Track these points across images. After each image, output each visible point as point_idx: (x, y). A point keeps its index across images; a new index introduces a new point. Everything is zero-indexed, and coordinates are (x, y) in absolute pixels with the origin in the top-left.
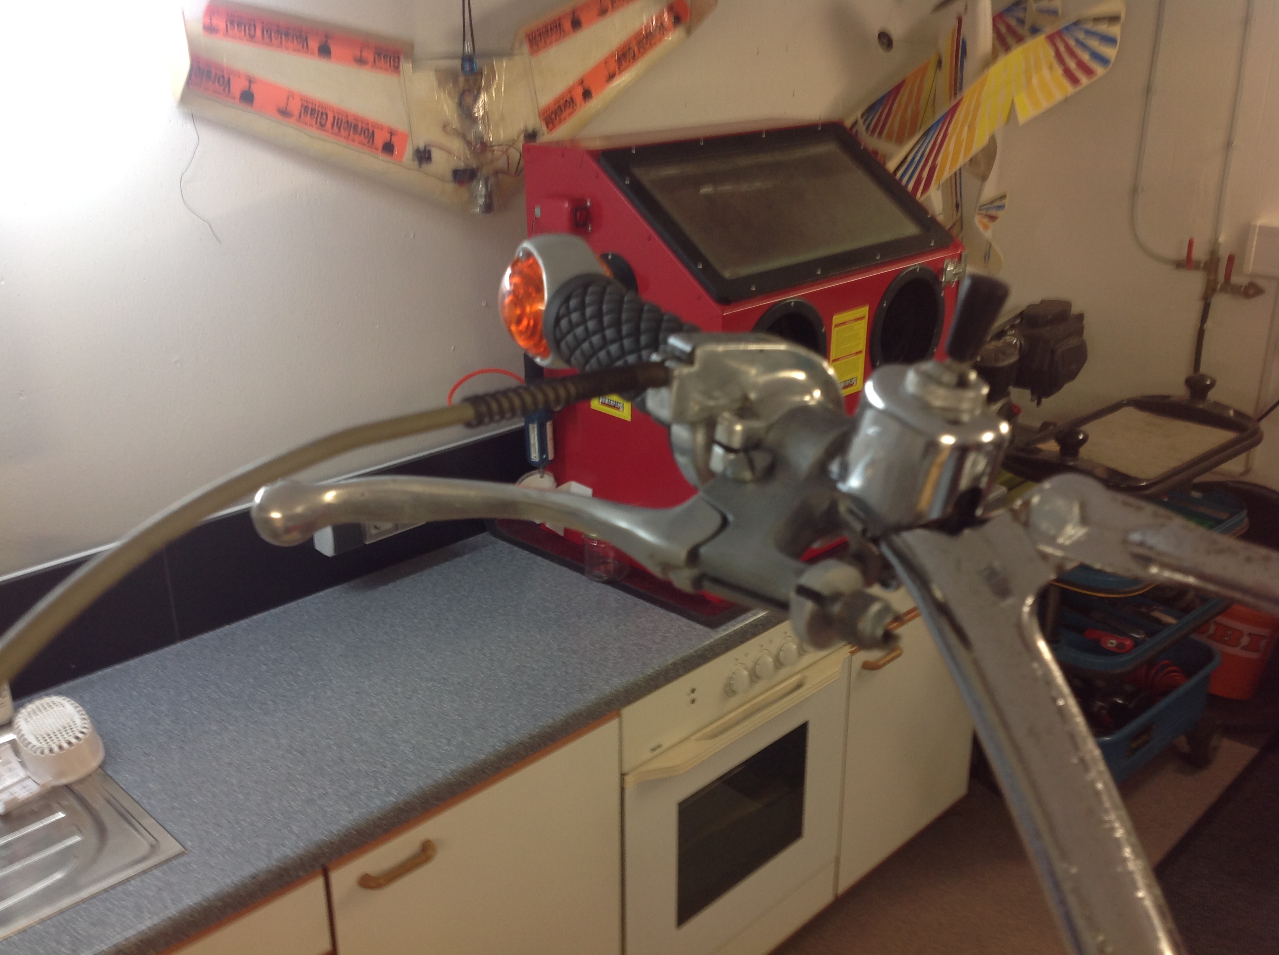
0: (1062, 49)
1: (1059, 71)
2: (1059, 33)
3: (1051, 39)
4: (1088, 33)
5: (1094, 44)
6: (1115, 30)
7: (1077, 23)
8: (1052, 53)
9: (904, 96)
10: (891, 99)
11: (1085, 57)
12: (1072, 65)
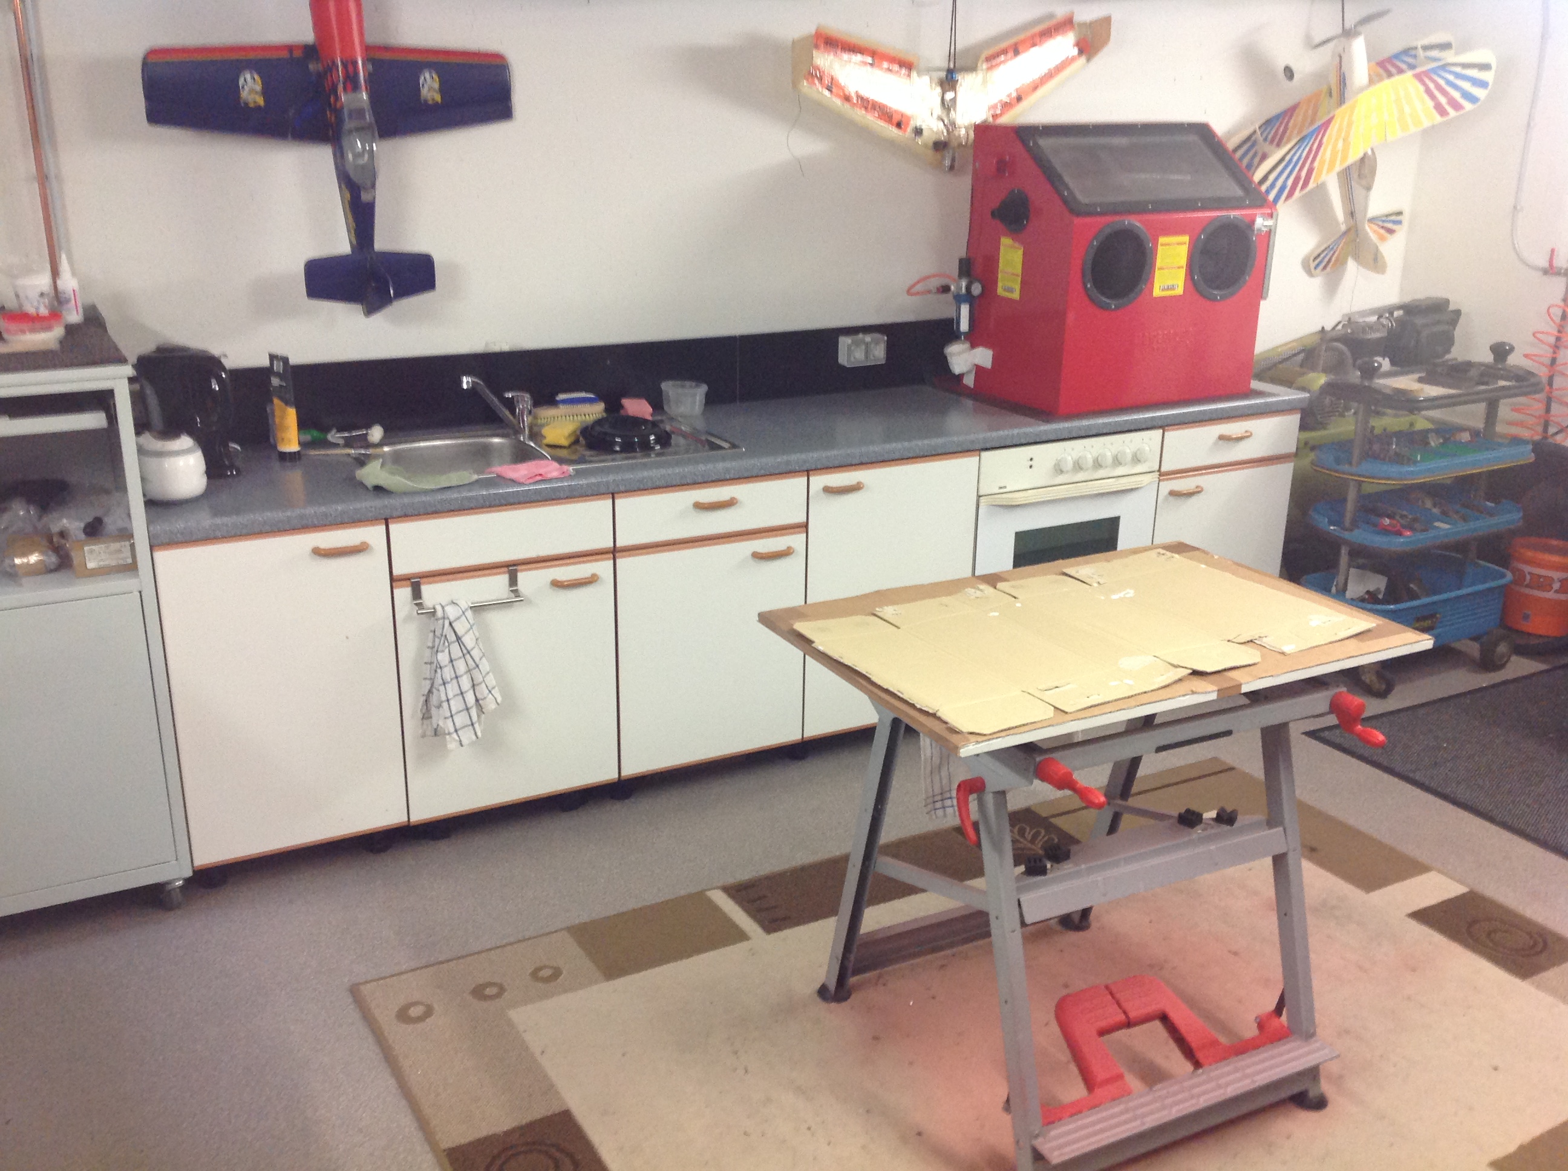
0: (1431, 86)
1: (1430, 104)
2: (1426, 73)
3: (1419, 77)
4: (1458, 76)
5: (1466, 85)
6: (1487, 76)
7: (1444, 67)
8: (1422, 88)
9: (1298, 117)
10: (1287, 119)
11: (1456, 95)
12: (1443, 100)
